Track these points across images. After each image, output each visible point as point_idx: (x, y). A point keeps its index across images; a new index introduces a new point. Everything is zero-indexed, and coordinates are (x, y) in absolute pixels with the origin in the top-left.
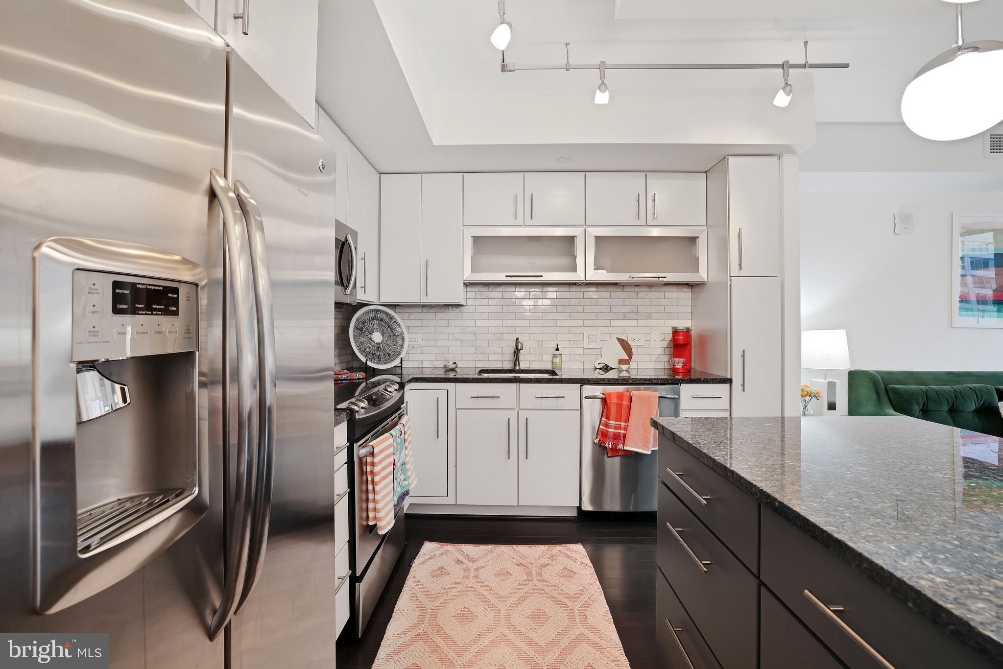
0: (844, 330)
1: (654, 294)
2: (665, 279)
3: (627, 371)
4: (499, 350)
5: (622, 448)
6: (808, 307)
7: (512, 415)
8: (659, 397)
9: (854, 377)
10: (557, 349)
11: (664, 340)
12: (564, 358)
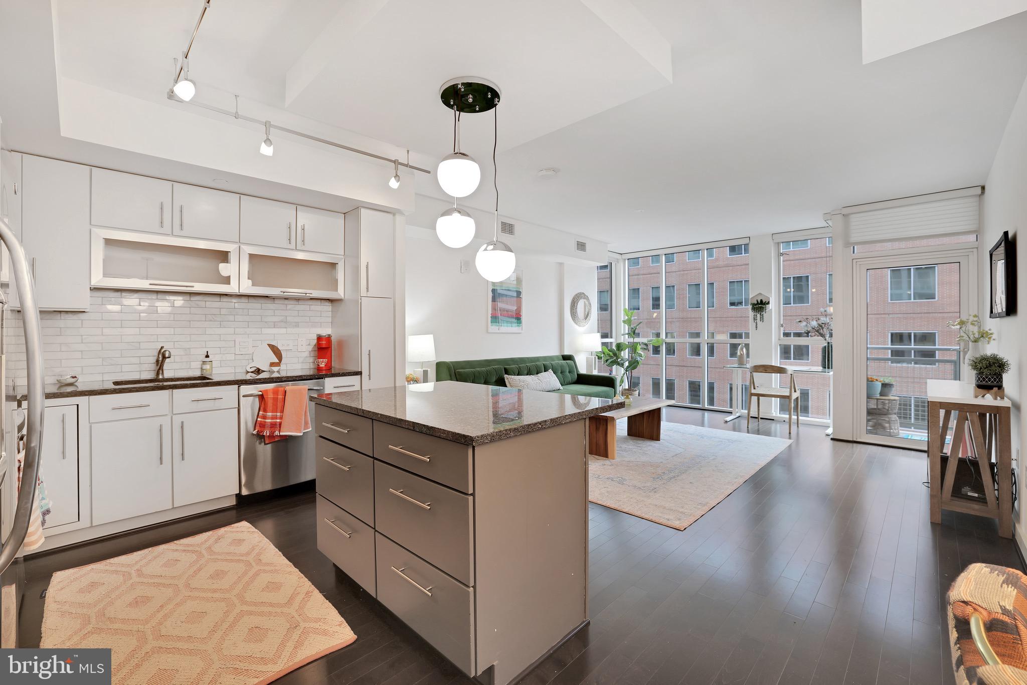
0: (432, 336)
1: (302, 307)
2: (311, 295)
3: (278, 372)
4: (136, 360)
5: (279, 434)
6: (411, 319)
7: (166, 422)
8: (308, 390)
9: (439, 365)
10: (207, 356)
11: (309, 345)
12: (215, 364)
